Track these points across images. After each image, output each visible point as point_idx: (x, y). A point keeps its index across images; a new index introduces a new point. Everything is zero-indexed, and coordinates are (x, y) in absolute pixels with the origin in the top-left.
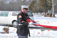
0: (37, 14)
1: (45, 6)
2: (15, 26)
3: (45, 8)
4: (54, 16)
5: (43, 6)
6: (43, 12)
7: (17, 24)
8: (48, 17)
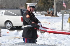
0: (36, 12)
1: (45, 4)
2: (9, 28)
3: (46, 5)
4: (56, 15)
5: (43, 3)
6: (43, 10)
7: (11, 25)
8: (49, 16)
